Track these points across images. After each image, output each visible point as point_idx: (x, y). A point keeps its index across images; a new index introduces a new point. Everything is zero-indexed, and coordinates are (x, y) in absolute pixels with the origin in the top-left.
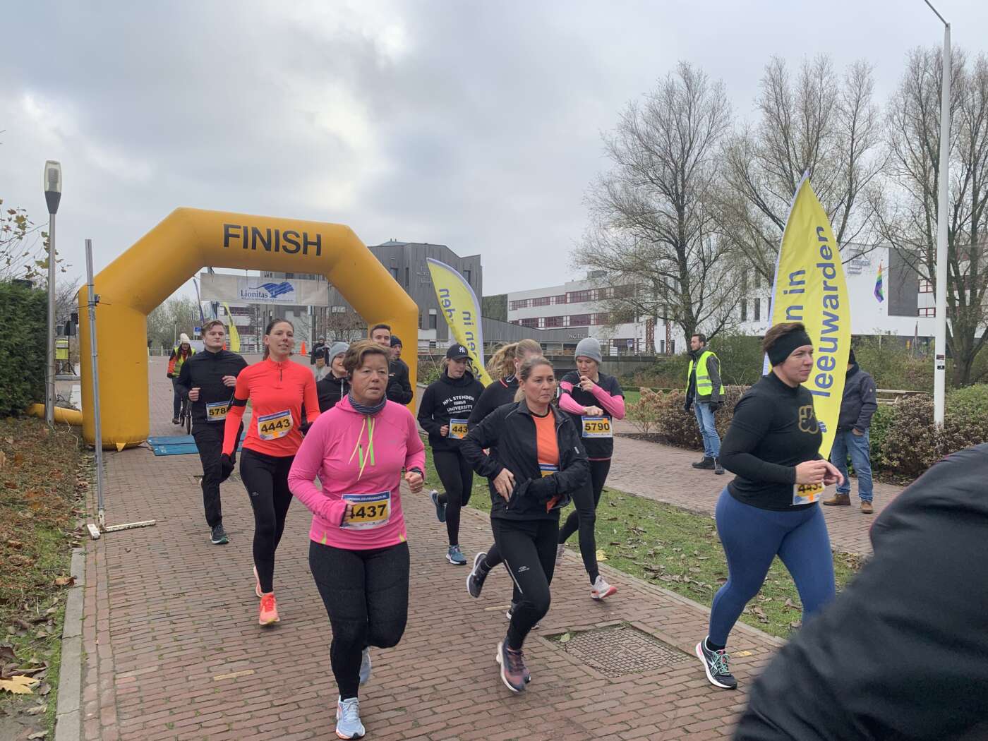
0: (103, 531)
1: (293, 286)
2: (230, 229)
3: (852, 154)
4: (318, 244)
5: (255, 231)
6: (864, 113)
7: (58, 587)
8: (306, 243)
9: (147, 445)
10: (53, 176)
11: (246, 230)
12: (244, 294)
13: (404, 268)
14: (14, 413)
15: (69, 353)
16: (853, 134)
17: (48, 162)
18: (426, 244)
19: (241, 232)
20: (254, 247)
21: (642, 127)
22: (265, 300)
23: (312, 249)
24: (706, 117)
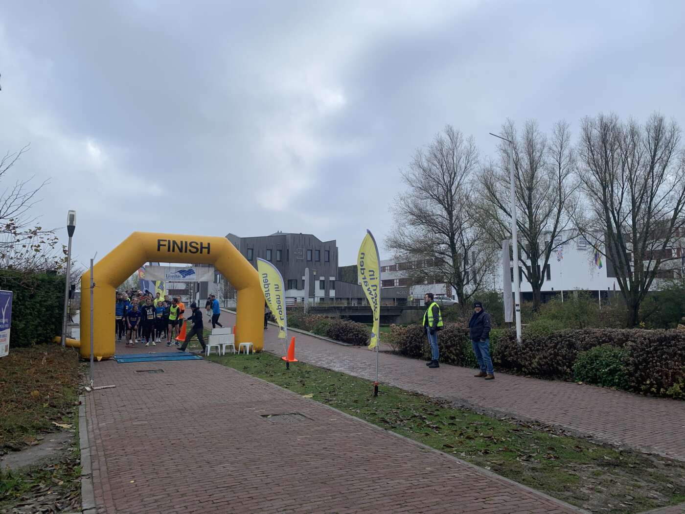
0: (93, 390)
1: (195, 271)
2: (161, 242)
3: (560, 177)
4: (208, 248)
5: (174, 242)
6: (566, 152)
8: (202, 248)
9: (113, 359)
10: (72, 218)
11: (169, 242)
12: (168, 276)
13: (286, 251)
16: (560, 165)
17: (70, 211)
18: (300, 234)
19: (166, 243)
20: (173, 251)
21: (425, 165)
22: (180, 279)
23: (205, 251)
24: (463, 157)
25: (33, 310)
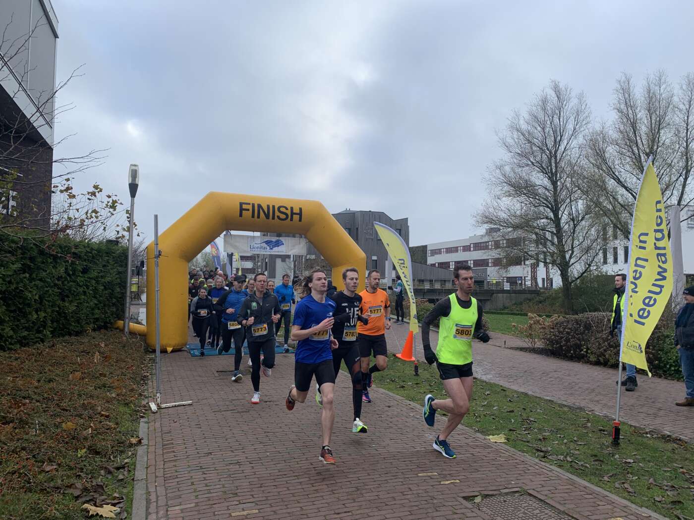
0: (159, 408)
1: (284, 242)
2: (243, 205)
3: (687, 140)
4: (300, 214)
5: (260, 206)
7: (131, 445)
8: (292, 213)
9: (186, 349)
10: (134, 174)
11: (253, 205)
12: (252, 247)
13: (355, 228)
14: (106, 328)
15: (138, 287)
16: (687, 125)
17: (131, 165)
18: (370, 211)
19: (250, 207)
20: (259, 217)
21: (524, 127)
22: (266, 251)
23: (296, 217)
25: (88, 289)
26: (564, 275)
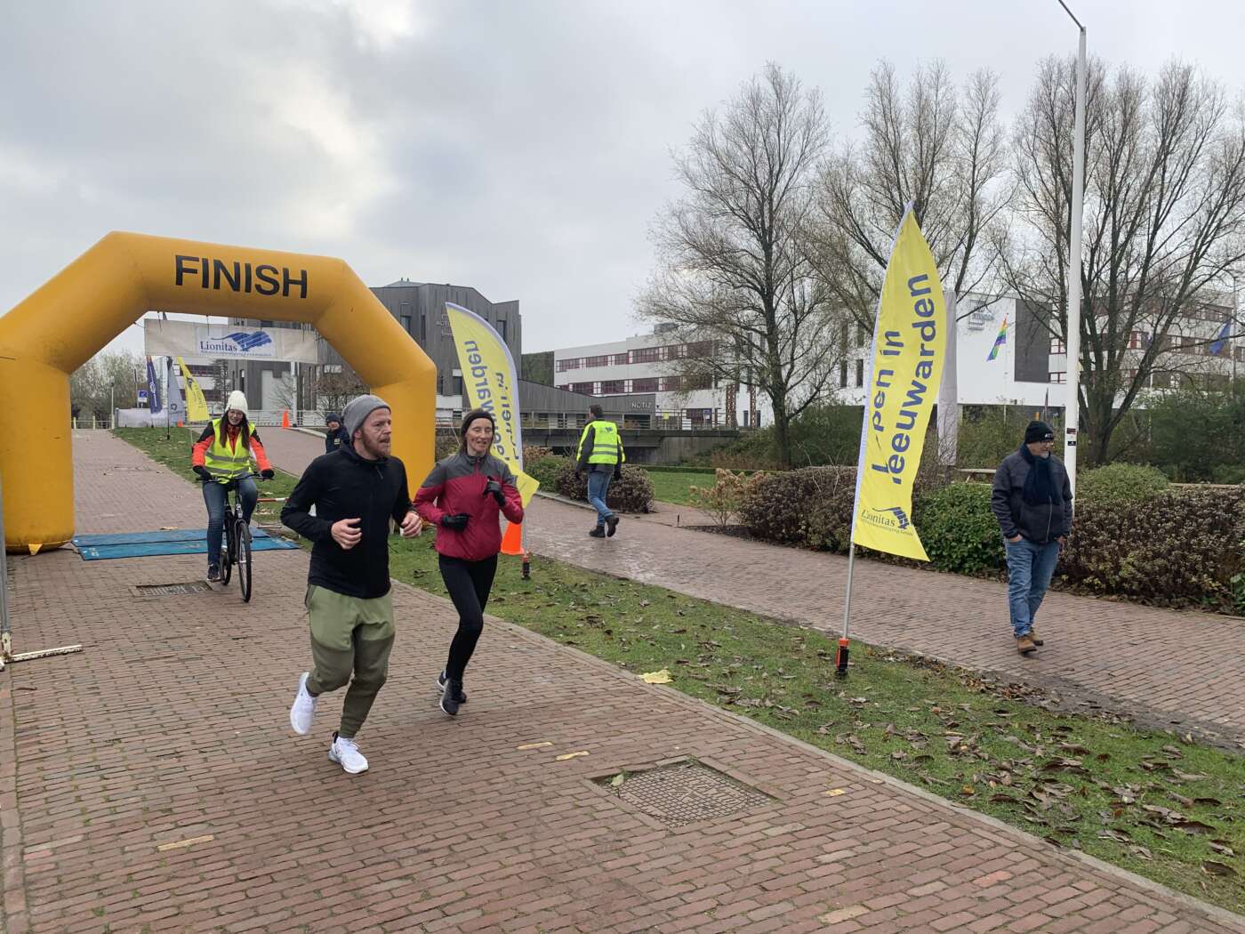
0: (10, 662)
1: (271, 338)
2: (184, 262)
3: (973, 183)
4: (303, 283)
5: (218, 265)
6: (987, 134)
8: (287, 282)
9: (72, 547)
11: (205, 263)
12: (205, 346)
13: (419, 316)
16: (974, 160)
18: (448, 285)
19: (199, 266)
20: (217, 286)
21: (721, 143)
22: (234, 355)
23: (295, 289)
24: (800, 133)
26: (778, 406)
